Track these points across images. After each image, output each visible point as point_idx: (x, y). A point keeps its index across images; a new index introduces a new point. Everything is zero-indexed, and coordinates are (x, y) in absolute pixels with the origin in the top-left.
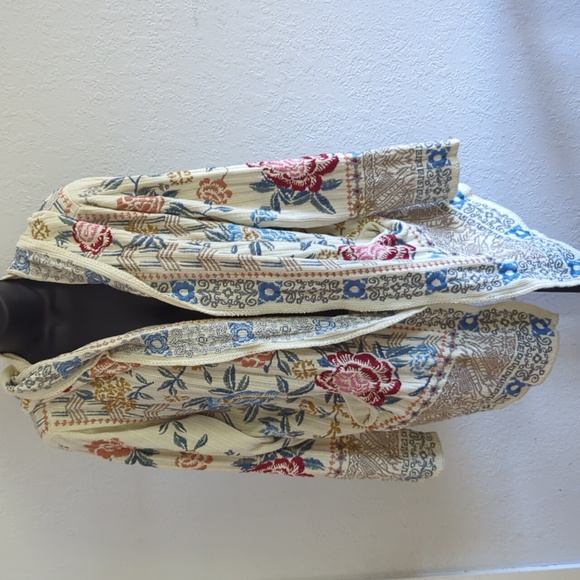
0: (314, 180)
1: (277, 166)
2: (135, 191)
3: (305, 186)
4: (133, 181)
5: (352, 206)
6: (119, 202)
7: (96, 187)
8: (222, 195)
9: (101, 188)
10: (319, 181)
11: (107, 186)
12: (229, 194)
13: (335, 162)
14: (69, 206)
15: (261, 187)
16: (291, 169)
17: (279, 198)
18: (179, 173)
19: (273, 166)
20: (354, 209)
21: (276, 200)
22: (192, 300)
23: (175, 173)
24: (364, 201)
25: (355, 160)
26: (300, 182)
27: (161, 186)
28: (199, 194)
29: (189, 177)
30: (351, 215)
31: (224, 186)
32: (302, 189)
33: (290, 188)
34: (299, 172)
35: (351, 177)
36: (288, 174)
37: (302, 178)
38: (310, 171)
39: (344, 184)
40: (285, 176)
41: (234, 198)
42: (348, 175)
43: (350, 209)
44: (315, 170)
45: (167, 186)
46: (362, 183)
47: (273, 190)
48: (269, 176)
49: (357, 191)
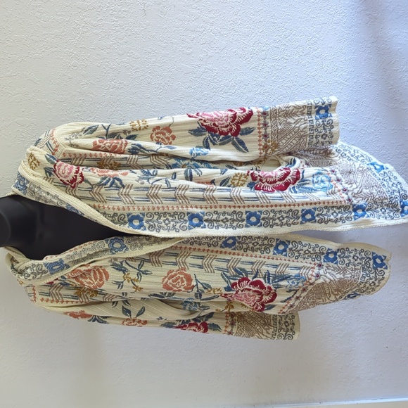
0: (234, 128)
1: (209, 117)
2: (106, 135)
3: (228, 132)
4: (105, 128)
5: (262, 147)
6: (95, 143)
7: (78, 132)
8: (168, 138)
9: (82, 133)
10: (238, 128)
11: (86, 131)
12: (174, 137)
13: (251, 114)
14: (57, 146)
15: (196, 132)
16: (219, 120)
17: (209, 140)
18: (138, 122)
19: (206, 117)
20: (263, 149)
21: (207, 141)
22: (142, 228)
23: (136, 122)
24: (270, 143)
25: (264, 113)
26: (224, 129)
27: (125, 132)
28: (152, 138)
29: (145, 125)
30: (261, 153)
31: (170, 131)
32: (226, 134)
33: (217, 133)
34: (224, 122)
35: (261, 126)
36: (217, 123)
37: (226, 127)
38: (232, 122)
39: (256, 131)
40: (214, 124)
41: (176, 140)
42: (259, 124)
43: (260, 149)
44: (236, 120)
45: (129, 132)
46: (269, 130)
47: (205, 134)
48: (203, 125)
49: (265, 136)
